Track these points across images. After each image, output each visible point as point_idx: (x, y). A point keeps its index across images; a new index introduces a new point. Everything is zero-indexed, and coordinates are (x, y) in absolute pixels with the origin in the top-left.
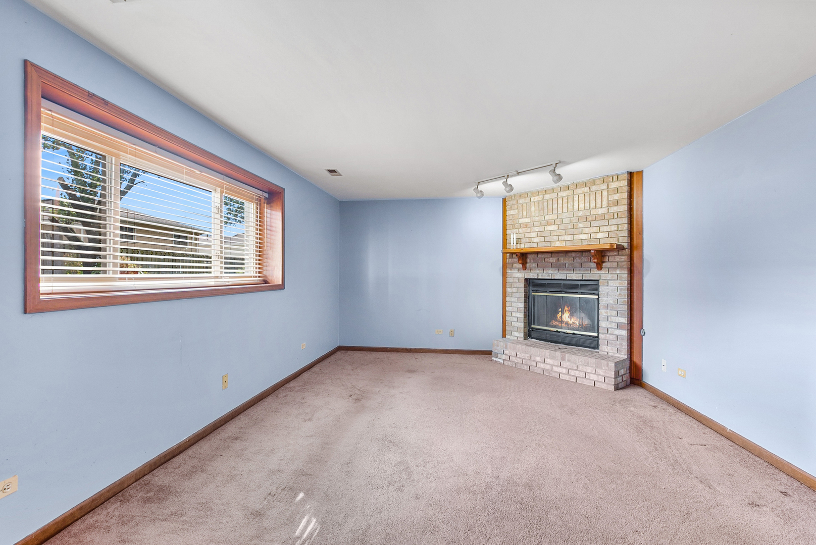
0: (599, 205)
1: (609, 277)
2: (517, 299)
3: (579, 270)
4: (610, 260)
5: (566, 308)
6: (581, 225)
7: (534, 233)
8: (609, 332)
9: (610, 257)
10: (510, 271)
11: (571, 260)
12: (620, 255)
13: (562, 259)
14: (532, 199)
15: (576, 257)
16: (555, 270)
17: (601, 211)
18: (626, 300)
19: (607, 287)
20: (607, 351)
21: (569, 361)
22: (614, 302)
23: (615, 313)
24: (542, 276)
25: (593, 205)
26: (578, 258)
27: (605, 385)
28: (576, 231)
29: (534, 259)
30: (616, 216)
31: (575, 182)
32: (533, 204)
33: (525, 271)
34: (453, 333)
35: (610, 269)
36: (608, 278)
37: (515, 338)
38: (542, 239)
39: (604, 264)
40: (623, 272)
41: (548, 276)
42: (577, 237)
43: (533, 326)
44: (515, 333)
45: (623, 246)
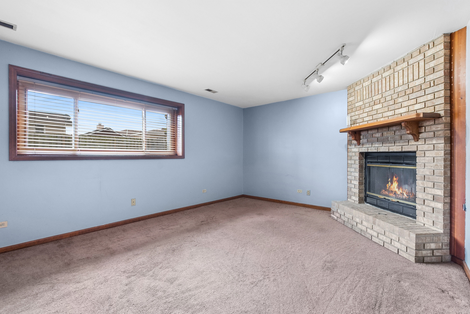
0: (416, 77)
1: (426, 147)
2: (354, 169)
3: (399, 142)
4: (426, 131)
5: (395, 179)
6: (400, 100)
7: (365, 114)
8: (425, 204)
9: (426, 127)
10: (350, 147)
11: (393, 134)
12: (437, 124)
13: (385, 133)
14: (364, 84)
15: (396, 130)
16: (380, 144)
17: (418, 82)
18: (443, 171)
19: (423, 158)
20: (423, 222)
21: (379, 225)
22: (430, 173)
23: (431, 184)
24: (371, 149)
25: (411, 78)
26: (397, 131)
27: (407, 255)
28: (396, 106)
29: (365, 136)
30: (432, 84)
31: (395, 60)
32: (364, 88)
33: (359, 147)
34: (309, 193)
35: (426, 140)
36: (425, 149)
37: (353, 201)
38: (371, 118)
39: (421, 135)
40: (439, 142)
41: (375, 149)
42: (397, 112)
43: (368, 193)
44: (353, 197)
45: (439, 114)
